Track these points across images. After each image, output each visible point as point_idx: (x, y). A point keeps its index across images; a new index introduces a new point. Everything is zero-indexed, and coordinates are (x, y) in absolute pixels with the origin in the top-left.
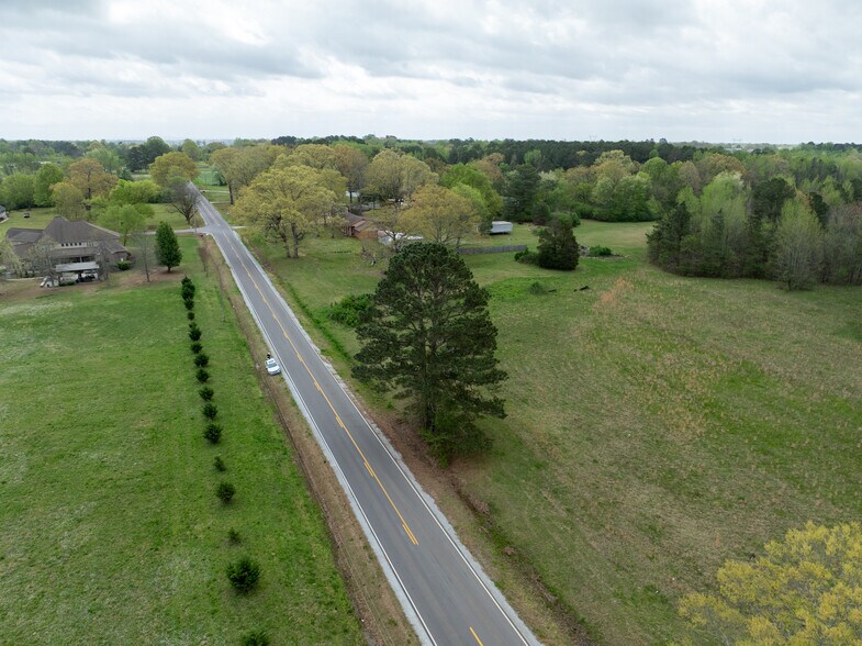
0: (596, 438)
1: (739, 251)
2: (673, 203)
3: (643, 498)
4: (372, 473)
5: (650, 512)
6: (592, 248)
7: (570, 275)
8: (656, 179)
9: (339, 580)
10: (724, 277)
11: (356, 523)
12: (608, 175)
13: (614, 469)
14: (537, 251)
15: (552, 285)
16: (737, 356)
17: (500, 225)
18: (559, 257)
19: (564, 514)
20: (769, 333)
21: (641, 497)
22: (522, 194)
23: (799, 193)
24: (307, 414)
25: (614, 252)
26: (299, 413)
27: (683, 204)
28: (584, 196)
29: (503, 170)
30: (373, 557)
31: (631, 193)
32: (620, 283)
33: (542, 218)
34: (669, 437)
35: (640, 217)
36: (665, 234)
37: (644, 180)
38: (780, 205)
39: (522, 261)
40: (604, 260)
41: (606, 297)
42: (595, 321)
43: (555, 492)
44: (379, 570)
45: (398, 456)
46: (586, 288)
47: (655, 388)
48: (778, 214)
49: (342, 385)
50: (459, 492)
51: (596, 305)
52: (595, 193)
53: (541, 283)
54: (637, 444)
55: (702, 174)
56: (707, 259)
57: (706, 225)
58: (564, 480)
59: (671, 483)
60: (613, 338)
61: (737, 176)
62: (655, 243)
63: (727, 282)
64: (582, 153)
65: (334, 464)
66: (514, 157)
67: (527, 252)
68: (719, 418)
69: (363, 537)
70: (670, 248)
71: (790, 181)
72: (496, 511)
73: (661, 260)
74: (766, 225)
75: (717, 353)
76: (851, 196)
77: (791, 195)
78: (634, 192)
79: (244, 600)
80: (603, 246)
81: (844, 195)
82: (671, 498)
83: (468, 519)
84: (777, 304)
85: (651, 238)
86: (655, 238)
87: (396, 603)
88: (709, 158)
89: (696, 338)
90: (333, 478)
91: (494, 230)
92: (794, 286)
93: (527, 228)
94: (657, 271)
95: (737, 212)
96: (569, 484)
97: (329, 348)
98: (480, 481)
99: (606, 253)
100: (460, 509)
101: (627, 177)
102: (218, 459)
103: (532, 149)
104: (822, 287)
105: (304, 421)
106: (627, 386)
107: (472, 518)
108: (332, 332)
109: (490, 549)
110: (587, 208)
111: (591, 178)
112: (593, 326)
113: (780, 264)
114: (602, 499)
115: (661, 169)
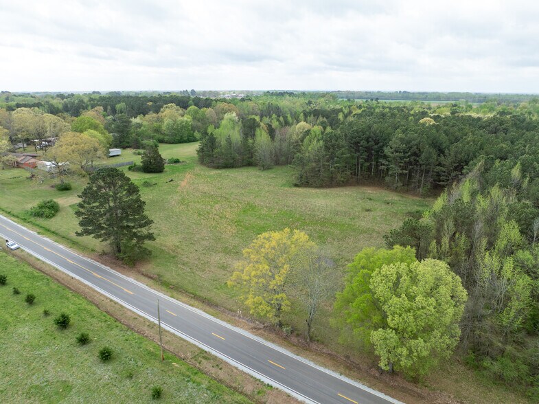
0: (194, 242)
1: (240, 154)
2: (207, 134)
3: (218, 258)
4: (99, 276)
5: (221, 262)
6: (169, 160)
7: (162, 175)
8: (194, 118)
9: (105, 314)
10: (236, 167)
11: (101, 295)
12: (170, 118)
13: (204, 252)
14: (141, 164)
15: (154, 181)
16: (244, 201)
17: (114, 151)
18: (153, 166)
19: (189, 270)
20: (257, 189)
21: (217, 258)
22: (122, 132)
23: (262, 124)
24: (49, 262)
25: (181, 160)
26: (44, 263)
27: (211, 133)
28: (157, 130)
29: (104, 116)
30: (116, 303)
31: (183, 127)
32: (188, 176)
33: (137, 145)
34: (223, 236)
35: (191, 140)
36: (205, 149)
37: (189, 120)
38: (255, 130)
39: (134, 171)
40: (177, 165)
41: (183, 184)
42: (180, 195)
43: (183, 264)
44: (122, 306)
45: (109, 268)
46: (172, 180)
47: (214, 219)
48: (254, 135)
49: (61, 246)
50: (143, 274)
51: (179, 188)
52: (164, 128)
53: (148, 181)
54: (211, 241)
55: (217, 114)
56: (227, 160)
57: (223, 143)
58: (186, 260)
59: (227, 251)
60: (191, 202)
61: (234, 114)
62: (201, 154)
63: (237, 169)
64: (150, 104)
65: (77, 277)
66: (109, 107)
67: (135, 165)
68: (241, 226)
69: (107, 298)
70: (209, 156)
71: (257, 118)
72: (161, 276)
73: (205, 162)
74: (251, 141)
75: (236, 201)
76: (284, 124)
77: (259, 126)
78: (184, 126)
79: (66, 331)
80: (175, 158)
81: (280, 123)
82: (228, 256)
83: (151, 282)
84: (259, 177)
85: (198, 152)
86: (201, 151)
87: (134, 313)
88: (220, 105)
89: (227, 196)
90: (80, 283)
91: (111, 155)
92: (265, 168)
93: (129, 151)
94: (205, 168)
95: (236, 136)
96: (188, 260)
97: (41, 231)
98: (150, 268)
99: (177, 161)
100: (146, 279)
101: (180, 118)
102: (14, 288)
103: (119, 102)
104: (276, 167)
105: (50, 265)
106: (202, 220)
107: (152, 281)
108: (38, 223)
109: (164, 288)
110: (161, 137)
111: (160, 120)
112: (180, 198)
113: (258, 158)
114: (202, 262)
115: (196, 112)
